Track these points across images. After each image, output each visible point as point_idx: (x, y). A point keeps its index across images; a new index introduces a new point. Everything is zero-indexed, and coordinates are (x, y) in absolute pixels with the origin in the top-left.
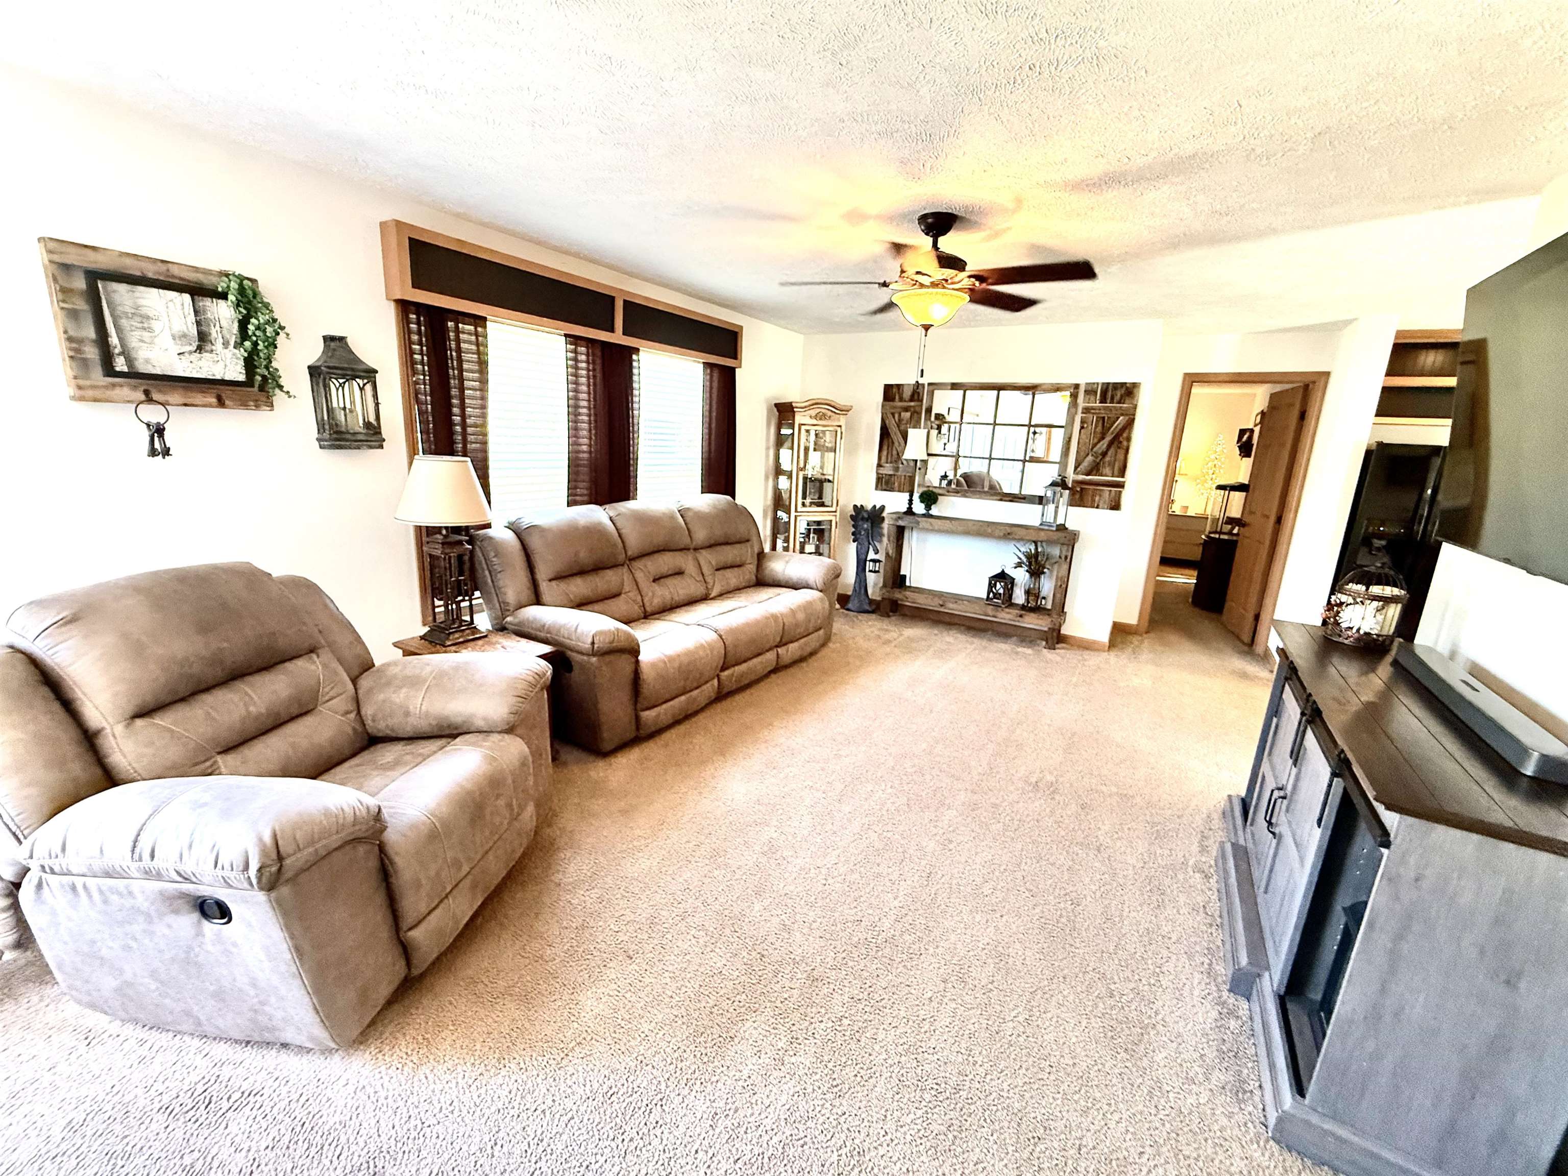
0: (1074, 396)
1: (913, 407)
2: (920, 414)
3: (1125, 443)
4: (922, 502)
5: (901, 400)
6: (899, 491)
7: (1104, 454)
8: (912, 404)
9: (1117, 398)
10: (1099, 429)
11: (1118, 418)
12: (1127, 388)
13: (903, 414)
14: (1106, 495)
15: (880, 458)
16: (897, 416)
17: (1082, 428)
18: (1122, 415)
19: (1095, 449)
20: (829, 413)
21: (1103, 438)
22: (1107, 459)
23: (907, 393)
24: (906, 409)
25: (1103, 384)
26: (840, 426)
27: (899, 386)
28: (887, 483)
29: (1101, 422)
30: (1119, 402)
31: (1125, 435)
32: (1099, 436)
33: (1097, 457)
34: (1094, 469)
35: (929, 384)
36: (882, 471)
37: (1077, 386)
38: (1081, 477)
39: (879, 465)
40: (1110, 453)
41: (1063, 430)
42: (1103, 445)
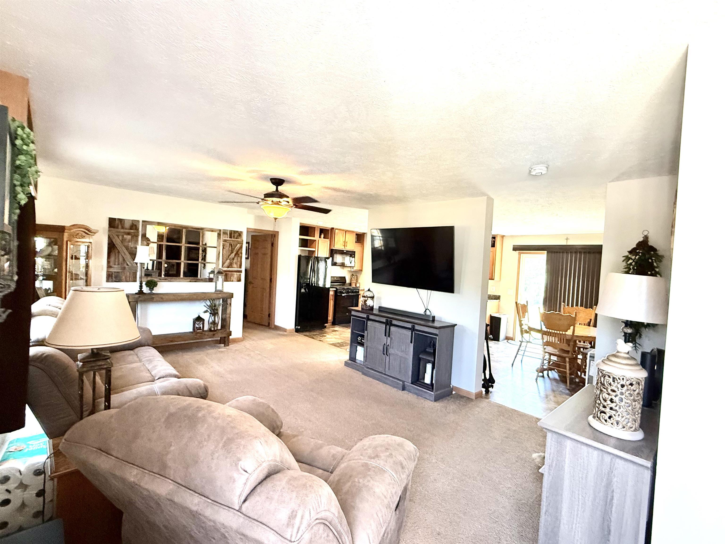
0: (219, 235)
1: (134, 233)
2: (137, 236)
3: (240, 255)
4: (147, 286)
5: (123, 228)
6: (127, 281)
7: (233, 259)
8: (132, 231)
9: (236, 237)
10: (230, 249)
11: (237, 245)
12: (239, 233)
13: (125, 236)
14: (236, 276)
15: (108, 262)
16: (121, 237)
17: (223, 248)
18: (239, 243)
19: (230, 257)
20: (84, 234)
21: (232, 253)
22: (234, 261)
23: (127, 225)
24: (129, 234)
25: (230, 231)
26: (91, 243)
27: (121, 220)
28: (116, 277)
29: (230, 247)
30: (236, 238)
31: (240, 251)
32: (231, 252)
33: (231, 260)
34: (230, 265)
35: (143, 221)
36: (111, 270)
37: (220, 230)
38: (226, 269)
39: (109, 267)
40: (235, 259)
41: (216, 249)
42: (233, 255)
